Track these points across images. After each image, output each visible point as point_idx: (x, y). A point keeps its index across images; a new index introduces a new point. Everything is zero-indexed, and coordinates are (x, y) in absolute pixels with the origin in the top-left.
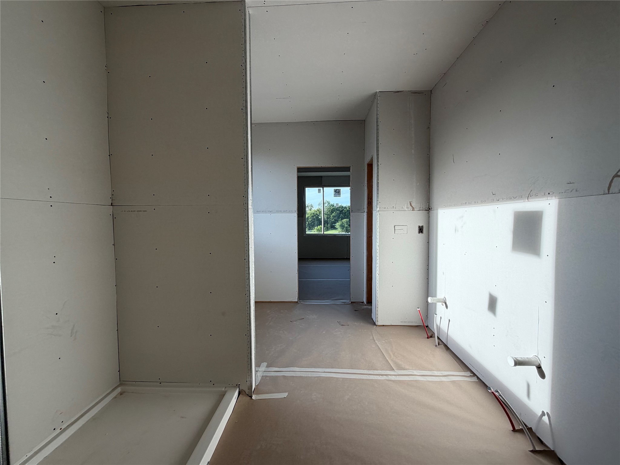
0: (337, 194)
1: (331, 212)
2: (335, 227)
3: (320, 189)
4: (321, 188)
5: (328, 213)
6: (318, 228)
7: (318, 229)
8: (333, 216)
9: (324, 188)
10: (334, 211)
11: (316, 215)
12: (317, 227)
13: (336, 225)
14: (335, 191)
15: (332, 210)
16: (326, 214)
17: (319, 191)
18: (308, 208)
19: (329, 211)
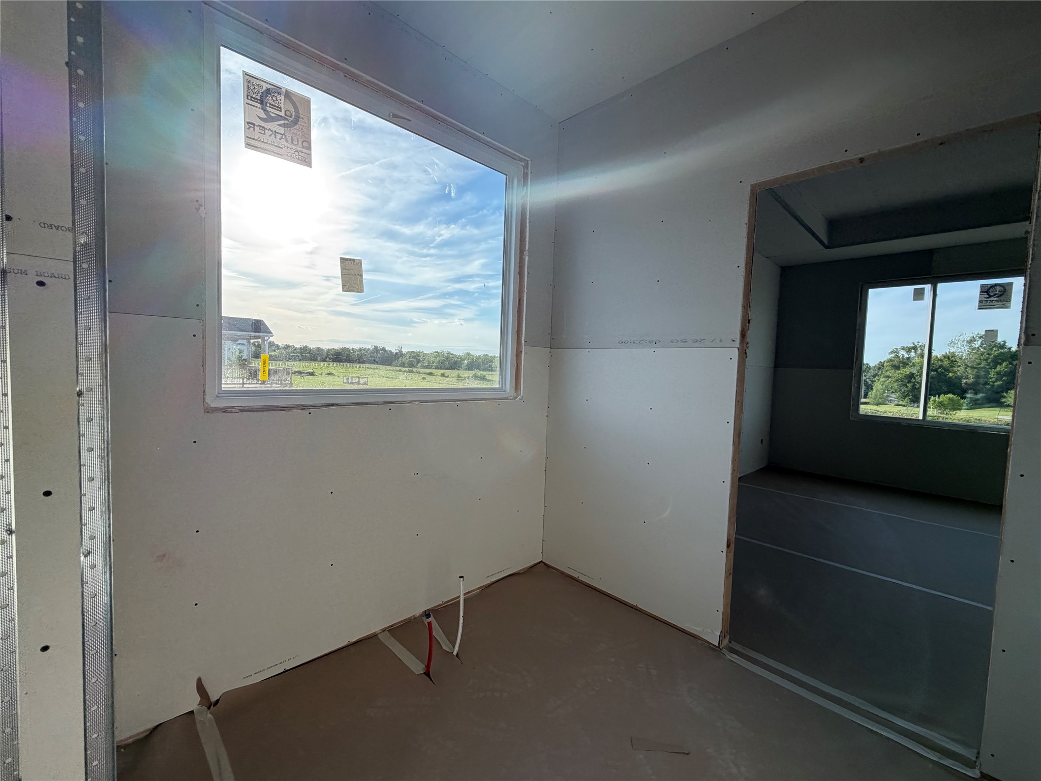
0: (992, 299)
1: (993, 361)
2: (1003, 400)
3: (923, 289)
4: (928, 287)
5: (979, 364)
6: (941, 399)
7: (940, 402)
8: (998, 373)
9: (939, 285)
10: (1004, 361)
11: (939, 368)
12: (939, 397)
13: (1004, 397)
14: (987, 291)
15: (995, 356)
16: (973, 368)
17: (919, 295)
18: (915, 352)
19: (986, 360)
